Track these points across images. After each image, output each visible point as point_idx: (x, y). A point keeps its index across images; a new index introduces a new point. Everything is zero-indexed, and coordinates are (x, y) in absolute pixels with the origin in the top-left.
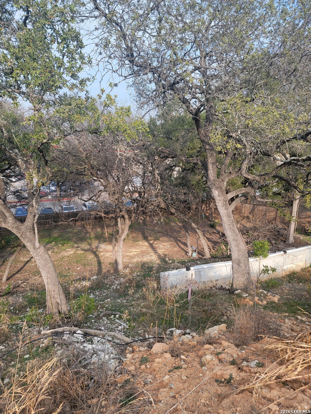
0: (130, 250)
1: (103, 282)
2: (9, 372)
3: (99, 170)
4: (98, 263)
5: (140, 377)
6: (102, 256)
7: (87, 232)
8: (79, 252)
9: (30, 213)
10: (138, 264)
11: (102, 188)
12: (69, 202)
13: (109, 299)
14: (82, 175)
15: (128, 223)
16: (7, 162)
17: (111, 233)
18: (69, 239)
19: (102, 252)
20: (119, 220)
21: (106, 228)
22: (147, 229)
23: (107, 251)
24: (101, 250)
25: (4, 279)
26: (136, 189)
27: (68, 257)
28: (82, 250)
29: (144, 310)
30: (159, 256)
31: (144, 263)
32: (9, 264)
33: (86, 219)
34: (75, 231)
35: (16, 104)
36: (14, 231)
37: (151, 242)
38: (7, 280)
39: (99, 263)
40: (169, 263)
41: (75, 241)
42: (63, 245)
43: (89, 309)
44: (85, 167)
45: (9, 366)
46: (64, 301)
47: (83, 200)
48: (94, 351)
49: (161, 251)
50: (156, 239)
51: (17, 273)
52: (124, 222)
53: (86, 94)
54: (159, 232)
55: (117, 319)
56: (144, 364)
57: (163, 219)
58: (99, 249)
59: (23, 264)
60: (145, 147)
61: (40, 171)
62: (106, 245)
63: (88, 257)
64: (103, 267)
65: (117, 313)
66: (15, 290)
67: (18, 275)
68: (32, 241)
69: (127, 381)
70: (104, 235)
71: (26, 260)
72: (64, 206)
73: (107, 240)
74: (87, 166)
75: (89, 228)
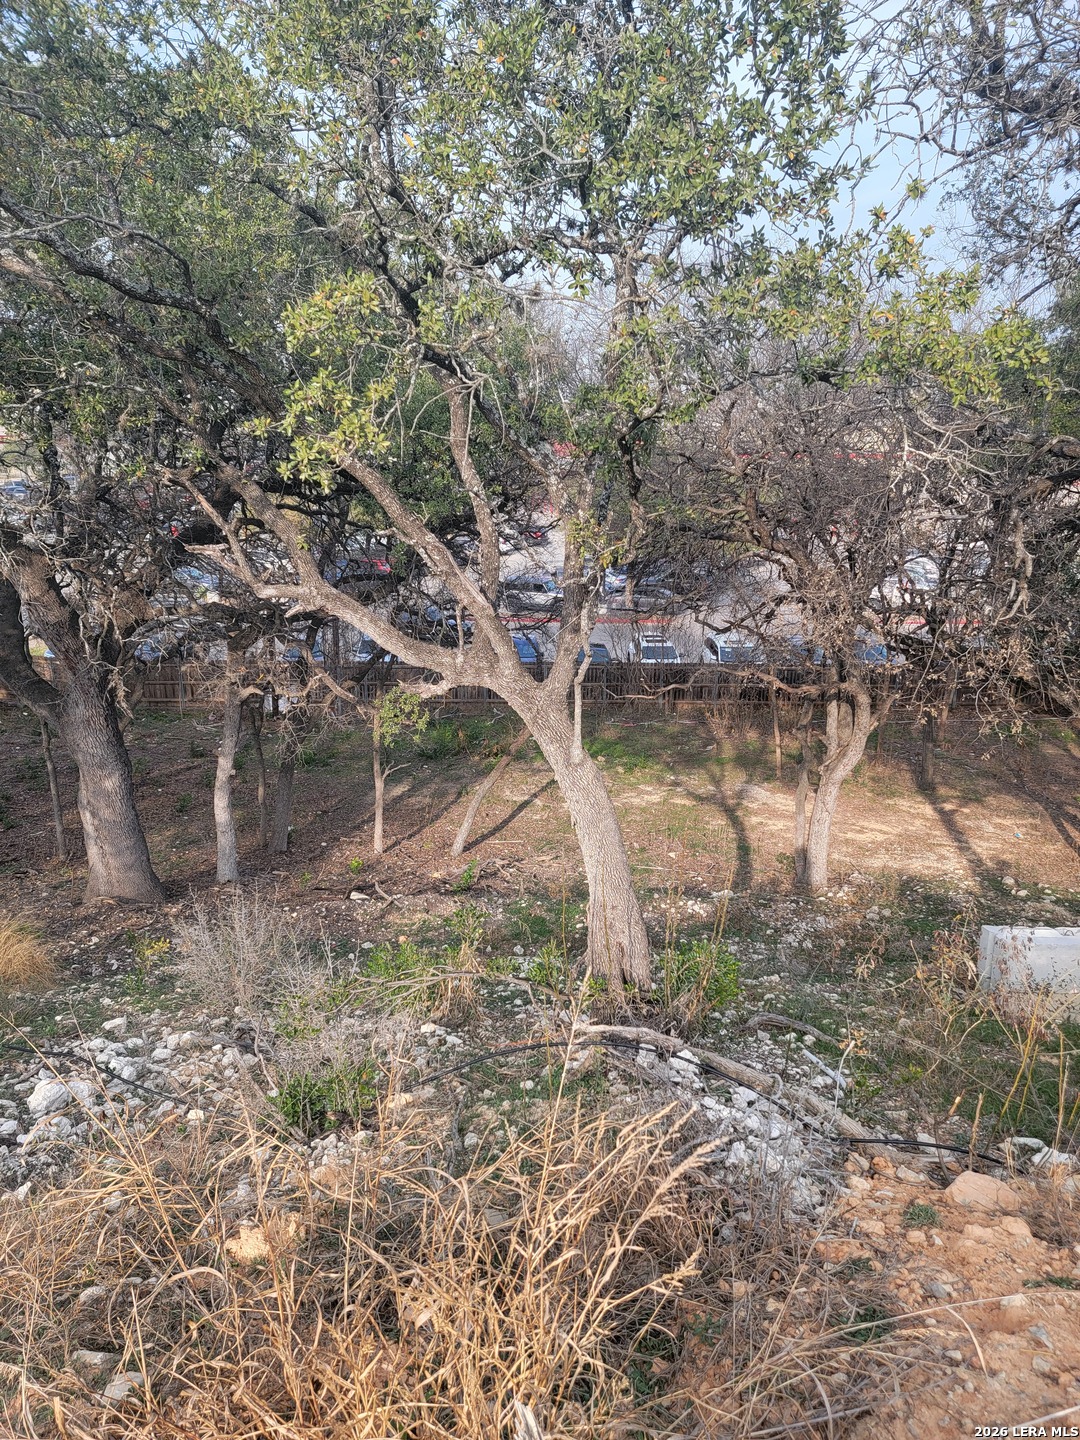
0: (861, 823)
1: (753, 917)
2: (478, 1116)
3: (782, 523)
4: (739, 848)
5: (909, 1265)
6: (753, 828)
7: (711, 740)
8: (678, 801)
9: (566, 650)
10: (889, 878)
11: (783, 588)
12: (664, 630)
13: (775, 978)
14: (720, 537)
15: (867, 722)
16: (499, 489)
17: (795, 752)
18: (650, 754)
19: (756, 814)
20: (833, 707)
21: (777, 733)
22: (936, 756)
23: (775, 814)
24: (754, 806)
25: (458, 845)
26: (918, 600)
27: (644, 810)
28: (690, 795)
29: (915, 1044)
30: (976, 864)
31: (911, 879)
32: (474, 804)
33: (710, 692)
34: (672, 728)
35: (582, 287)
36: (516, 703)
37: (948, 807)
38: (466, 848)
39: (744, 850)
40: (1016, 897)
41: (668, 764)
42: (630, 769)
43: (718, 993)
44: (735, 512)
45: (479, 1099)
46: (641, 946)
47: (710, 626)
48: (736, 1130)
49: (985, 844)
50: (971, 798)
51: (492, 833)
52: (850, 719)
53: (821, 232)
54: (985, 774)
55: (808, 1048)
56: (920, 1229)
57: (1019, 723)
58: (745, 802)
59: (509, 811)
60: (987, 433)
61: (605, 518)
62: (773, 793)
63: (708, 823)
64: (757, 865)
65: (809, 1028)
66: (484, 883)
67: (494, 841)
68: (562, 741)
69: (858, 1266)
70: (770, 757)
71: (521, 799)
72: (644, 644)
73: (779, 773)
74: (741, 507)
75: (718, 726)
